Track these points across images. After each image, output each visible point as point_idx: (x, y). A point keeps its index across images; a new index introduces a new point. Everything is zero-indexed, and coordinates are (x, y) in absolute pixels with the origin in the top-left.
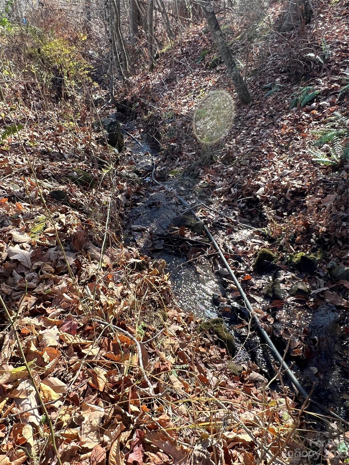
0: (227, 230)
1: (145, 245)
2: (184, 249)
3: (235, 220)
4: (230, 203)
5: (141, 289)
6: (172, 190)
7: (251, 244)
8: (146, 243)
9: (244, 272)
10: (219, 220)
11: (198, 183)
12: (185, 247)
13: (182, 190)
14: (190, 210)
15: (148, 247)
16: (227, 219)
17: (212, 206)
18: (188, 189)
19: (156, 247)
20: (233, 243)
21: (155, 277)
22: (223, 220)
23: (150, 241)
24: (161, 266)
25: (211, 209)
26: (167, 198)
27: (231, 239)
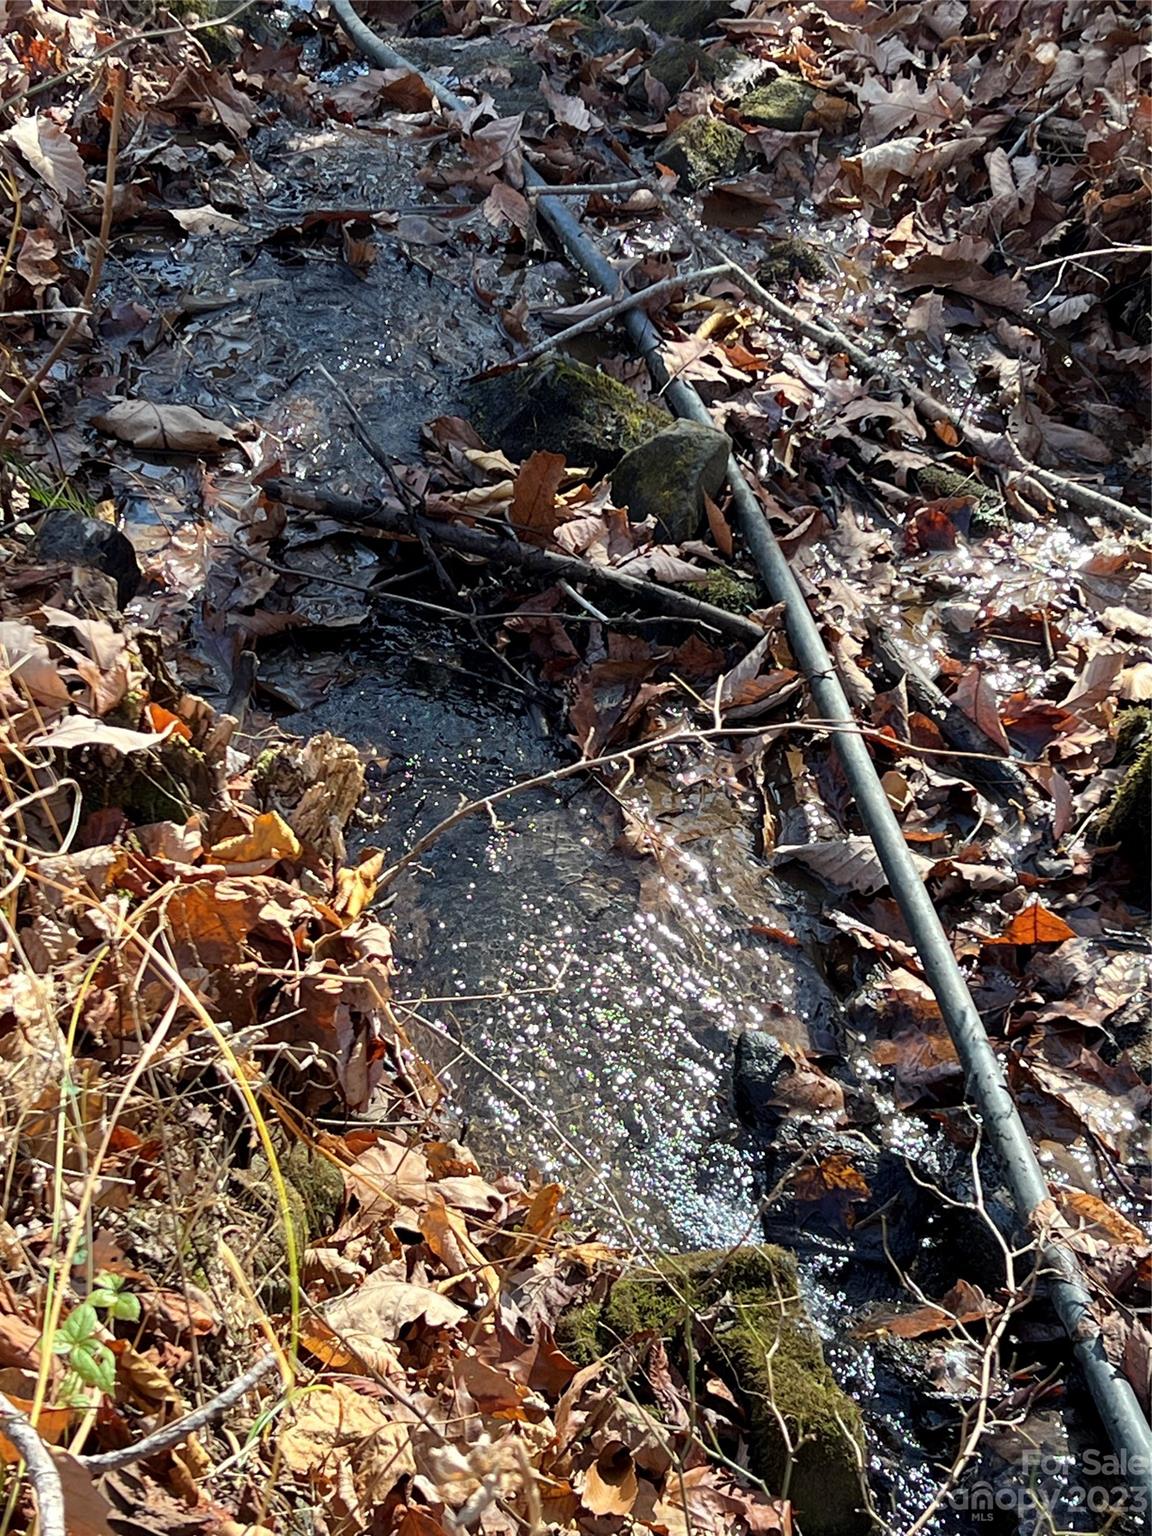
0: (909, 509)
1: (213, 578)
2: (536, 646)
3: (987, 437)
4: (968, 285)
5: (122, 994)
6: (483, 120)
7: (1099, 647)
8: (231, 568)
9: (1008, 873)
10: (853, 426)
11: (711, 76)
12: (546, 633)
13: (570, 132)
14: (622, 317)
15: (242, 598)
16: (923, 416)
17: (812, 293)
18: (625, 120)
19: (308, 610)
20: (947, 626)
21: (261, 882)
22: (885, 421)
23: (261, 550)
24: (318, 792)
25: (803, 317)
26: (439, 188)
27: (936, 591)
